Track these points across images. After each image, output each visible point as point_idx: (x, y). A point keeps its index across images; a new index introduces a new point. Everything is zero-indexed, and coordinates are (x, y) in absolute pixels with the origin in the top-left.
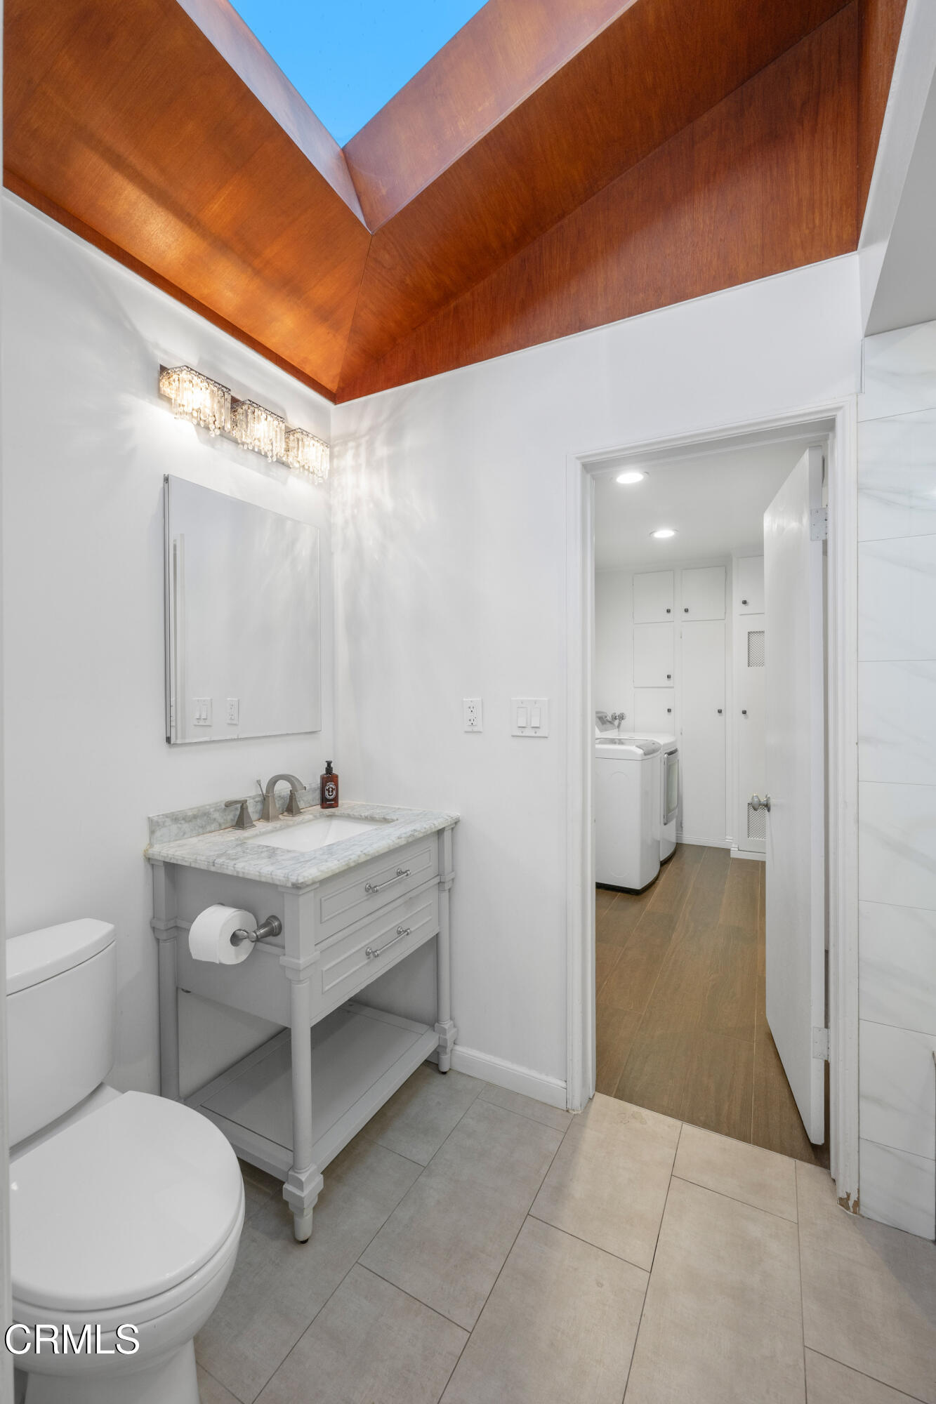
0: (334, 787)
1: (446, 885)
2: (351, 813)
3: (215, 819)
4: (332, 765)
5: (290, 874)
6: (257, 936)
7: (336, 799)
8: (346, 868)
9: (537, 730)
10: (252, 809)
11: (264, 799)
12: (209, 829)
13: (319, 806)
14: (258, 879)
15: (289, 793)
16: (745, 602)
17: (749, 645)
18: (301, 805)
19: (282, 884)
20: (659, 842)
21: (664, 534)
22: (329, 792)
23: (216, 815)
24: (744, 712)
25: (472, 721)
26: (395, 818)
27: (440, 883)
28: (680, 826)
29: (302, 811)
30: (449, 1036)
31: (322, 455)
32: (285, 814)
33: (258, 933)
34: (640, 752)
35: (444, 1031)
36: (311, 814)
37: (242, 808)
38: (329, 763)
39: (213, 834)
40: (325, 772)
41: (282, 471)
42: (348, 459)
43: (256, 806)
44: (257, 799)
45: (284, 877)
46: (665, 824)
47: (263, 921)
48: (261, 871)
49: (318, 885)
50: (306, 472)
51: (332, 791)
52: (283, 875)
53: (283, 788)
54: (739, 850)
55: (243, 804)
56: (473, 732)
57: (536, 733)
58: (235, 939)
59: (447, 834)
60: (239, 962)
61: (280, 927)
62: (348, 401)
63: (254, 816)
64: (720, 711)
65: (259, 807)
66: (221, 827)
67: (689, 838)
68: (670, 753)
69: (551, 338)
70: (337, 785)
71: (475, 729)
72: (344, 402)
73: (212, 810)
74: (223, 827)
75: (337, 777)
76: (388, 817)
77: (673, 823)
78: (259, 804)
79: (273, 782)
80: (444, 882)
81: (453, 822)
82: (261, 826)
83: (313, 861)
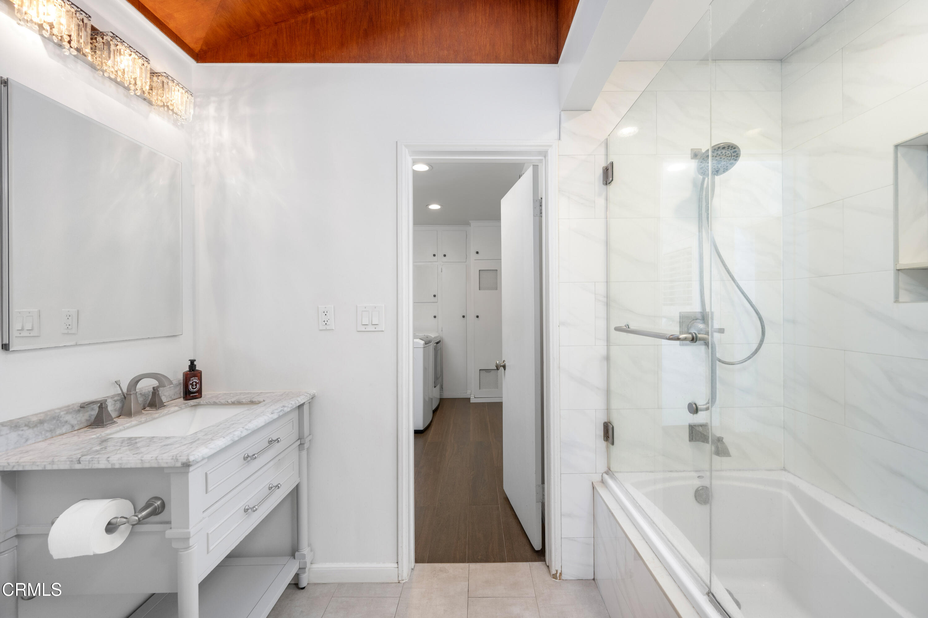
0: (197, 382)
1: (305, 445)
2: (217, 401)
3: (66, 422)
4: (195, 363)
5: (178, 455)
6: (139, 519)
7: (200, 391)
8: (231, 442)
9: (376, 326)
10: (111, 408)
11: (125, 398)
12: (58, 432)
13: (182, 398)
14: (139, 466)
15: (152, 390)
16: (477, 253)
17: (479, 278)
18: (164, 399)
19: (169, 465)
20: (432, 399)
21: (435, 207)
22: (193, 385)
23: (69, 418)
24: (477, 317)
25: (326, 322)
26: (262, 400)
27: (301, 444)
28: (442, 388)
29: (165, 404)
30: (308, 560)
31: (186, 101)
32: (148, 408)
33: (139, 516)
34: (422, 342)
35: (304, 556)
36: (176, 406)
37: (101, 407)
38: (192, 362)
39: (64, 437)
40: (187, 369)
41: (143, 106)
42: (211, 110)
43: (115, 405)
44: (116, 398)
45: (172, 459)
46: (435, 387)
47: (142, 503)
48: (143, 459)
49: (206, 460)
50: (171, 112)
51: (196, 385)
52: (171, 458)
53: (147, 385)
54: (475, 398)
55: (102, 406)
56: (326, 330)
57: (375, 328)
58: (111, 528)
59: (306, 407)
60: (115, 548)
61: (163, 505)
62: (210, 62)
63: (114, 414)
64: (464, 317)
65: (118, 405)
66: (73, 429)
67: (447, 395)
68: (437, 343)
69: (386, 62)
70: (200, 379)
71: (328, 328)
72: (206, 62)
73: (62, 413)
74: (76, 428)
75: (200, 372)
76: (254, 400)
77: (438, 387)
78: (118, 402)
79: (135, 382)
80: (304, 444)
81: (311, 397)
82: (123, 421)
83: (197, 442)
